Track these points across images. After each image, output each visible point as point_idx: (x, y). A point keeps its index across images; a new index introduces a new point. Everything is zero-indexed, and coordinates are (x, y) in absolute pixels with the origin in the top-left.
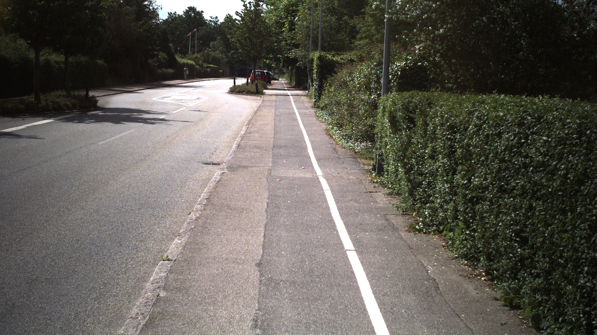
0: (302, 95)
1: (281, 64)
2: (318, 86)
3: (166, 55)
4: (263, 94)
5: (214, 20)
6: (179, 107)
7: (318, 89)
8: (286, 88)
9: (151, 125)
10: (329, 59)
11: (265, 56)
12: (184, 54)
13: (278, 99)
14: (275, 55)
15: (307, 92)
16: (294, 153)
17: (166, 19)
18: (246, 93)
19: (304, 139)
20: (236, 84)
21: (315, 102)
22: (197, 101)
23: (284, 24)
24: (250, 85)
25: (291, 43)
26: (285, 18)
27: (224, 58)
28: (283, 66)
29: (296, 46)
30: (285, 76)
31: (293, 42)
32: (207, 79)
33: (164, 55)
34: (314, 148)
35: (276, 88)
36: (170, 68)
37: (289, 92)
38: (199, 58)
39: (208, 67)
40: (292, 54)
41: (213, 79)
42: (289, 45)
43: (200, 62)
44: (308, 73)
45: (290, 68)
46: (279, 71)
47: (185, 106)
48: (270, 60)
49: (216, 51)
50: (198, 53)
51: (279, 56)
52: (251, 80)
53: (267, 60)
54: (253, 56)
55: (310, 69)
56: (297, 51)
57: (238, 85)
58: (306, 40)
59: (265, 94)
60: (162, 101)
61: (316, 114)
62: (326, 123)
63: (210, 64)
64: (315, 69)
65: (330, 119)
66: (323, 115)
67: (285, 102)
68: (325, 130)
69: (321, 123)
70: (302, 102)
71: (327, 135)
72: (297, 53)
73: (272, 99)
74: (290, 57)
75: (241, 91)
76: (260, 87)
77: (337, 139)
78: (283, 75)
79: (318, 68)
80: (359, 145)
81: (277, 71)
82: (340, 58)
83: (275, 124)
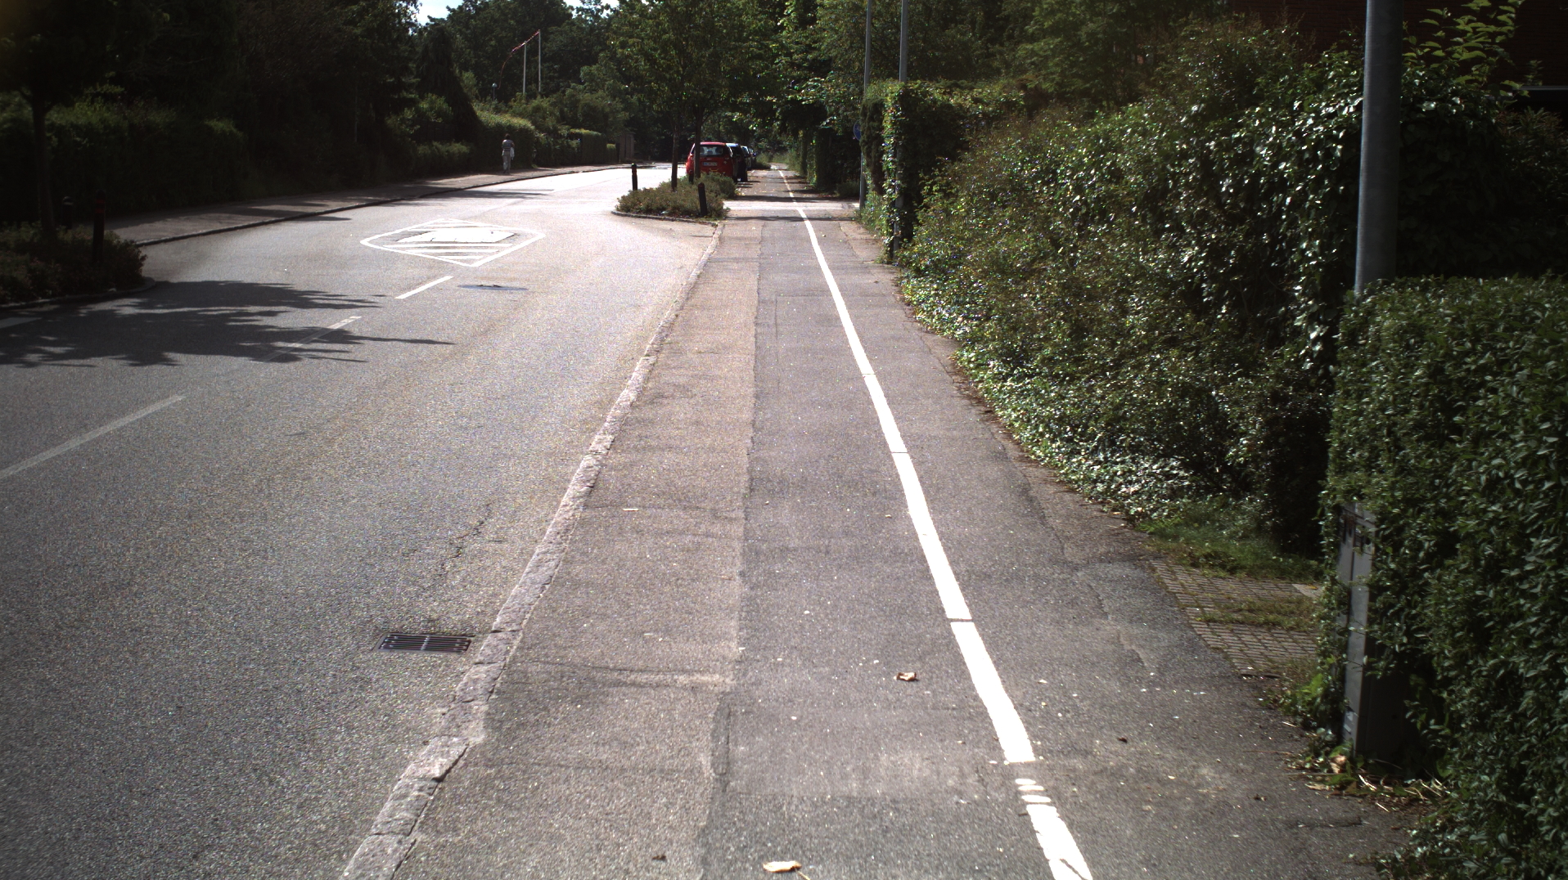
0: (841, 219)
1: (776, 124)
3: (447, 101)
4: (721, 214)
5: (593, 8)
7: (900, 204)
8: (791, 195)
11: (727, 99)
12: (504, 98)
13: (767, 234)
14: (757, 98)
15: (857, 205)
17: (460, 7)
18: (669, 215)
19: (879, 433)
20: (640, 187)
23: (781, 5)
24: (681, 190)
25: (805, 60)
27: (618, 112)
33: (441, 103)
35: (762, 193)
36: (457, 142)
37: (800, 209)
38: (545, 111)
39: (572, 136)
40: (807, 94)
42: (799, 67)
43: (550, 122)
45: (801, 133)
46: (770, 143)
48: (745, 112)
49: (596, 91)
50: (546, 94)
51: (769, 98)
52: (690, 172)
53: (733, 111)
54: (689, 98)
55: (868, 137)
56: (821, 82)
57: (645, 189)
58: (851, 47)
59: (729, 214)
60: (389, 248)
61: (900, 292)
62: (947, 337)
63: (579, 128)
64: (889, 137)
65: (960, 319)
66: (928, 297)
67: (792, 243)
68: (950, 369)
69: (930, 337)
70: (846, 242)
71: (966, 402)
72: (822, 89)
73: (747, 234)
74: (802, 100)
75: (654, 208)
76: (713, 195)
77: (1017, 425)
78: (782, 154)
79: (900, 134)
80: (1130, 472)
81: (763, 144)
82: (972, 97)
83: (758, 348)
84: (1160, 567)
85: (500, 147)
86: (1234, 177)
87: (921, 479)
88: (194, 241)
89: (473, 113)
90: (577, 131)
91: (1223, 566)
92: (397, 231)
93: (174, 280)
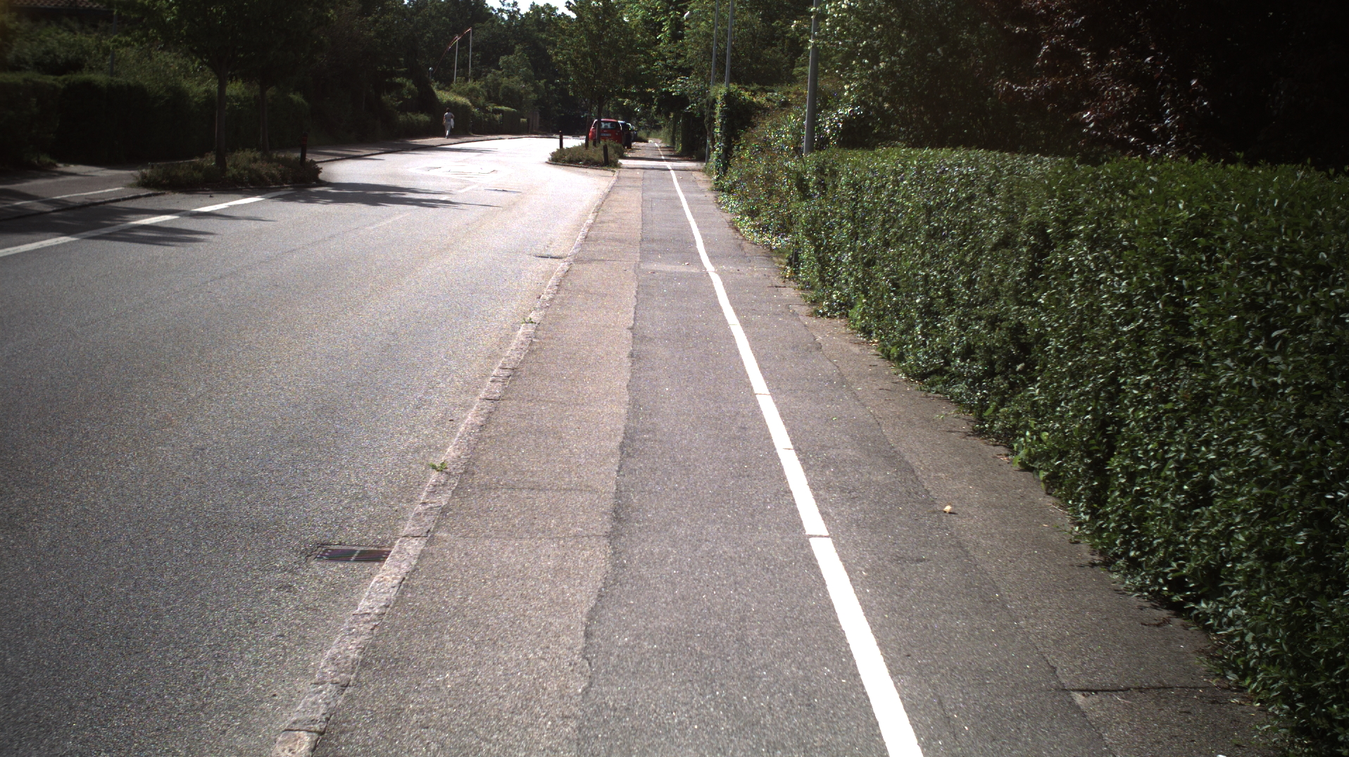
1: (654, 108)
2: (724, 150)
4: (617, 166)
5: (510, 9)
6: (466, 184)
8: (663, 157)
11: (621, 90)
14: (641, 89)
16: (675, 248)
18: (584, 164)
20: (564, 146)
22: (493, 175)
25: (675, 63)
27: (529, 93)
28: (658, 112)
30: (661, 133)
31: (679, 62)
33: (410, 84)
35: (643, 155)
39: (496, 112)
40: (676, 87)
43: (481, 100)
44: (707, 126)
45: (672, 116)
46: (648, 122)
47: (475, 183)
48: (632, 99)
49: (513, 76)
50: (475, 79)
51: (649, 90)
53: (624, 98)
55: (709, 119)
56: (686, 80)
57: (567, 149)
58: (704, 60)
59: (622, 166)
60: (427, 173)
61: (716, 200)
62: (732, 212)
63: (501, 105)
64: (718, 119)
65: (739, 206)
66: (727, 200)
67: (661, 181)
68: (729, 221)
69: (724, 213)
70: (694, 181)
71: (731, 228)
72: (686, 85)
73: (635, 176)
74: (673, 92)
75: (574, 159)
76: (611, 153)
77: (746, 232)
78: (658, 130)
79: (724, 117)
80: (778, 240)
81: (643, 122)
82: (766, 98)
83: (643, 213)
89: (433, 93)
90: (500, 108)
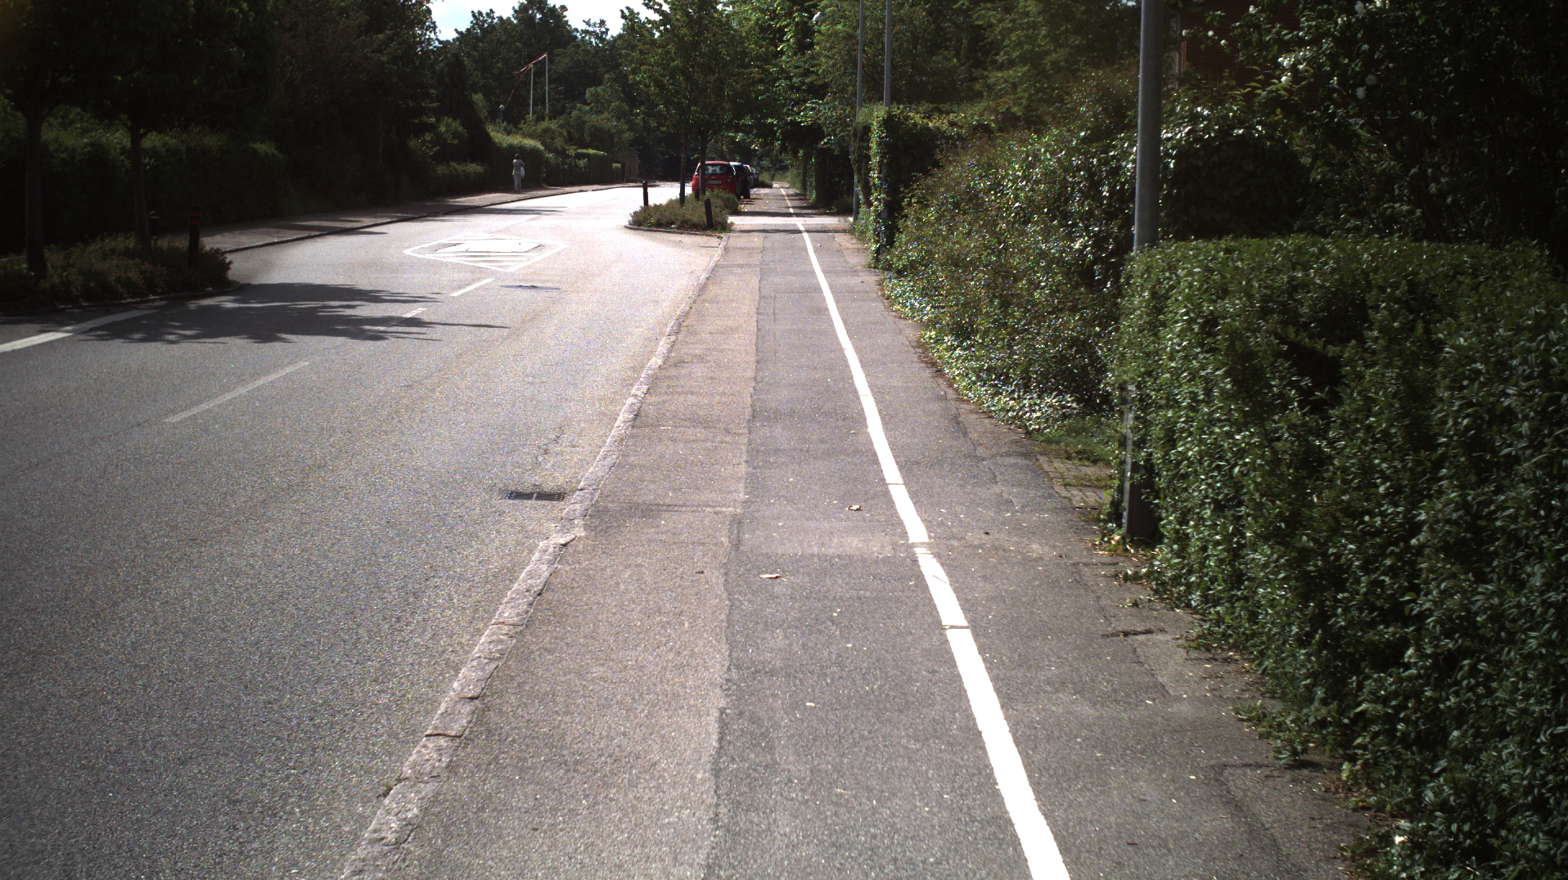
0: (836, 231)
2: (885, 205)
3: (462, 124)
4: (725, 228)
5: (597, 30)
6: (477, 275)
7: (885, 215)
8: (791, 211)
9: (369, 344)
10: (915, 125)
11: (730, 122)
12: (513, 120)
13: (768, 244)
14: (759, 120)
15: (851, 219)
16: (822, 441)
17: (468, 30)
18: (678, 228)
19: (852, 384)
20: (651, 202)
21: (878, 251)
22: (534, 254)
23: (781, 31)
24: (688, 206)
25: (803, 83)
26: (785, 15)
27: (623, 132)
28: (783, 149)
29: (818, 91)
30: (788, 174)
31: (808, 80)
32: (577, 188)
33: (456, 125)
34: (887, 420)
35: (764, 209)
36: (472, 162)
37: (799, 223)
38: (554, 132)
39: (580, 156)
41: (595, 187)
42: (798, 89)
43: (559, 143)
44: (855, 167)
45: (801, 153)
46: (772, 162)
47: (493, 273)
48: (747, 133)
49: (602, 113)
50: (552, 117)
51: (770, 120)
52: (694, 188)
53: (736, 132)
54: (695, 122)
55: (859, 156)
56: (819, 104)
57: (655, 205)
58: (845, 72)
59: (733, 228)
60: (431, 257)
61: (882, 290)
62: (917, 321)
63: (587, 148)
64: (875, 156)
65: (928, 308)
66: (904, 293)
67: (790, 252)
68: (915, 344)
69: (902, 321)
70: (838, 251)
71: (924, 365)
72: (819, 111)
73: (753, 245)
74: (801, 122)
75: (664, 221)
76: (718, 209)
77: (957, 378)
78: (784, 172)
79: (884, 153)
80: (1035, 404)
81: (765, 163)
82: (948, 121)
83: (759, 330)
84: (1042, 459)
85: (511, 166)
86: (1109, 184)
87: (880, 411)
88: (255, 251)
89: (487, 135)
90: (584, 151)
91: (1088, 459)
92: (434, 243)
93: (255, 282)
